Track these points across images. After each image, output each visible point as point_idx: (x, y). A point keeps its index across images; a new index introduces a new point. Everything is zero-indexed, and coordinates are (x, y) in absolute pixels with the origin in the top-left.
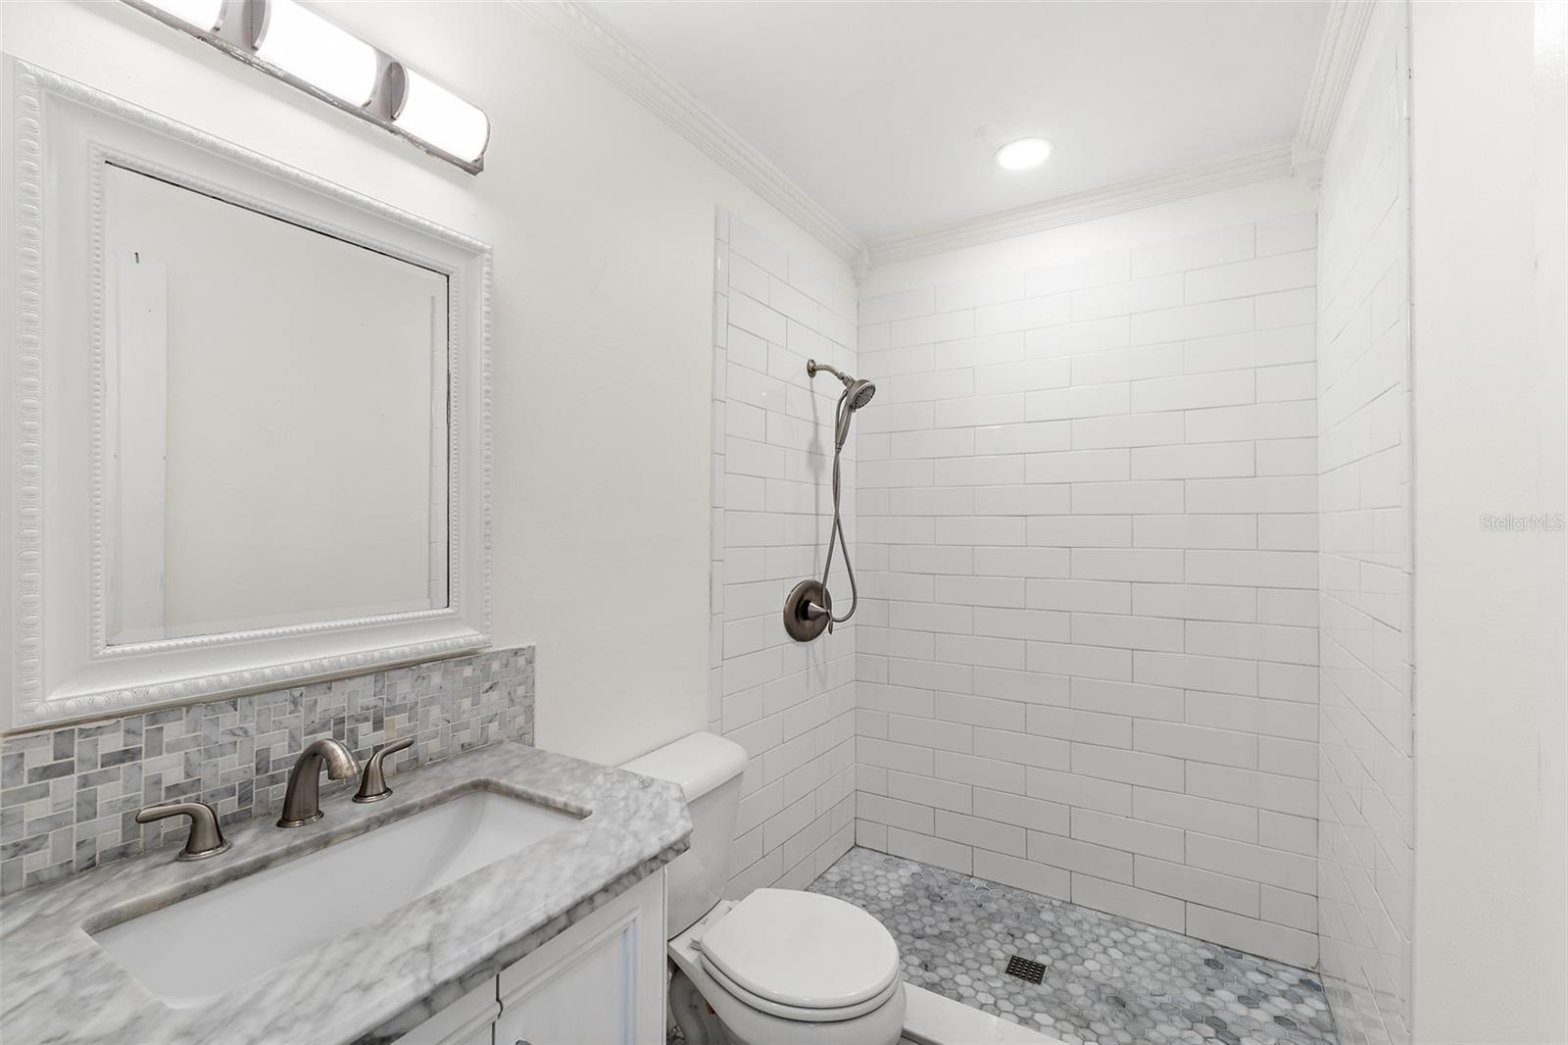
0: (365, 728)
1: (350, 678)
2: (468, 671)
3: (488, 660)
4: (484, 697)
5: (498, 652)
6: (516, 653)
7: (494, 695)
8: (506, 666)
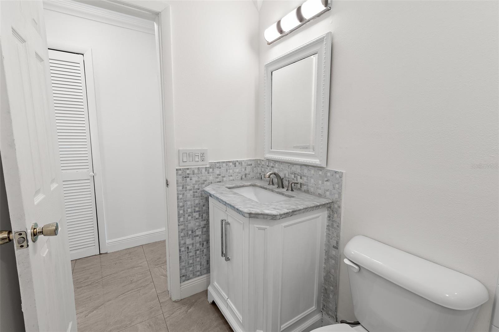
0: (299, 177)
1: (297, 165)
2: (320, 173)
3: (326, 171)
4: (325, 183)
5: (330, 170)
6: (336, 172)
7: (328, 183)
8: (332, 176)
